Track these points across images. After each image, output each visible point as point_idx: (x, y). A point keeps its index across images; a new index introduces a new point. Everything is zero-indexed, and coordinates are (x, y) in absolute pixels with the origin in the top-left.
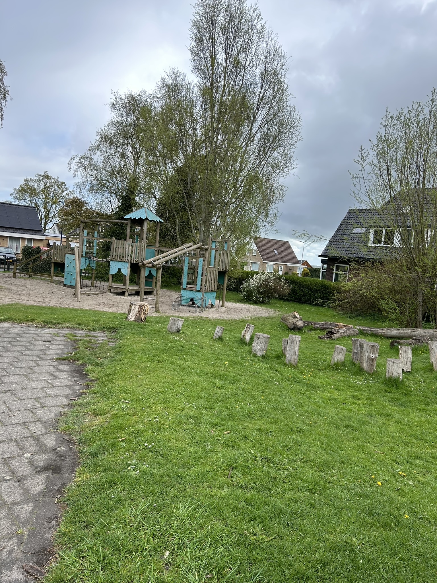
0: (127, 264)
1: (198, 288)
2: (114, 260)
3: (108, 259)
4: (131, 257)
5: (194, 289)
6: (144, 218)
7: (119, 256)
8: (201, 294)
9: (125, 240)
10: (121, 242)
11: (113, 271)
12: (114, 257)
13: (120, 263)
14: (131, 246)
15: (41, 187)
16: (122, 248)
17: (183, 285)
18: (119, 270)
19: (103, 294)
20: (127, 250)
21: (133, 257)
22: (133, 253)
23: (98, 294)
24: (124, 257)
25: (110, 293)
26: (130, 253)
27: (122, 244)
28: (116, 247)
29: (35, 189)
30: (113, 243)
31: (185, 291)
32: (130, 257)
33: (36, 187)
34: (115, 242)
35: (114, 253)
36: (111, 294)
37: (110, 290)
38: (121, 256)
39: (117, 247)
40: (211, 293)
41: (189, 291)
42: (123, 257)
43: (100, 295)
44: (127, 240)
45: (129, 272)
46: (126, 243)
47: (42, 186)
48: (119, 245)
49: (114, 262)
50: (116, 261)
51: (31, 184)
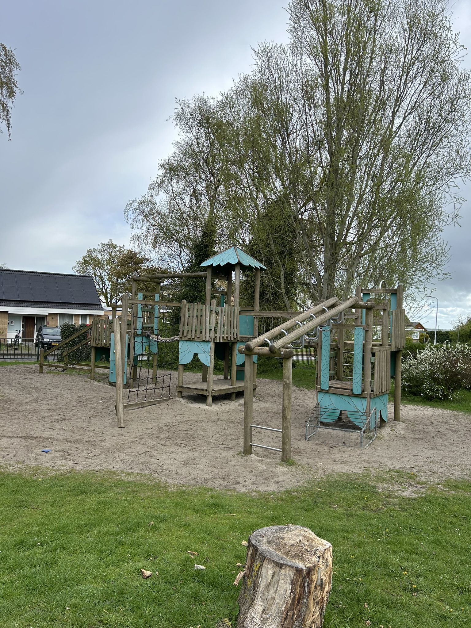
0: (209, 345)
1: (357, 390)
2: (186, 338)
3: (176, 338)
4: (216, 332)
5: (347, 392)
6: (234, 263)
7: (194, 332)
8: (365, 403)
9: (204, 303)
10: (197, 306)
11: (185, 358)
12: (185, 334)
13: (197, 343)
14: (214, 312)
15: (105, 257)
16: (199, 317)
17: (322, 384)
18: (196, 355)
19: (169, 402)
20: (208, 319)
21: (218, 332)
22: (219, 325)
23: (160, 402)
24: (204, 333)
25: (181, 399)
26: (213, 325)
27: (199, 310)
28: (189, 317)
29: (99, 260)
30: (183, 309)
31: (327, 396)
32: (213, 332)
33: (100, 257)
34: (187, 307)
35: (186, 327)
36: (183, 401)
37: (182, 392)
38: (198, 332)
39: (191, 316)
40: (381, 398)
41: (334, 396)
42: (201, 332)
43: (163, 405)
44: (206, 303)
45: (213, 361)
46: (206, 308)
47: (107, 256)
48: (193, 313)
49: (185, 342)
50: (190, 340)
51: (94, 255)
